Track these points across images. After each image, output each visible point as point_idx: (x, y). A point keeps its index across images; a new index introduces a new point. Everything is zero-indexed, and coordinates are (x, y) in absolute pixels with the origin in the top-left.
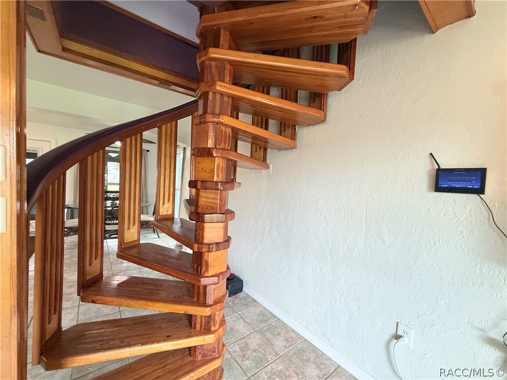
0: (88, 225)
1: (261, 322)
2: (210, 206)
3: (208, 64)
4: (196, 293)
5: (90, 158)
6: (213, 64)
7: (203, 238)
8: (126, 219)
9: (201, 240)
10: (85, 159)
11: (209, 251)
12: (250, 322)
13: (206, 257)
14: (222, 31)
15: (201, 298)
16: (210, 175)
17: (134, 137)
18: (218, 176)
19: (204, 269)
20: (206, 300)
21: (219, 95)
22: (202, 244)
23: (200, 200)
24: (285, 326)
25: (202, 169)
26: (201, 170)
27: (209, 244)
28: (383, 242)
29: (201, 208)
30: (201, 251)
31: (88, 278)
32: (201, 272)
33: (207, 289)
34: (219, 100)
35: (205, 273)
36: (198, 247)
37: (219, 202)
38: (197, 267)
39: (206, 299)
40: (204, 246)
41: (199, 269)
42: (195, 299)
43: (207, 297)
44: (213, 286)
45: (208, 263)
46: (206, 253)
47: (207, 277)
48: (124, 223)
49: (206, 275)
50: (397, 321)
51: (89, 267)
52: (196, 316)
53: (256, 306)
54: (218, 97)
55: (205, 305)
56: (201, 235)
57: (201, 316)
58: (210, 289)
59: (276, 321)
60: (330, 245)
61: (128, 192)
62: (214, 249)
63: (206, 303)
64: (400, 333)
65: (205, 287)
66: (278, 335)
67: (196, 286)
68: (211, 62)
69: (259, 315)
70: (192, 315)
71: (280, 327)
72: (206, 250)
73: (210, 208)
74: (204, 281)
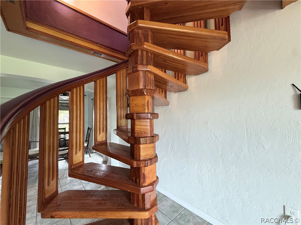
0: (47, 154)
1: (174, 212)
2: (143, 132)
3: (137, 31)
4: (136, 200)
5: (48, 102)
6: (140, 31)
7: (140, 156)
8: (74, 146)
9: (138, 158)
10: (44, 103)
11: (145, 166)
12: (166, 214)
13: (143, 171)
14: (145, 10)
15: (141, 204)
16: (142, 109)
17: (78, 88)
18: (148, 108)
19: (142, 181)
20: (145, 206)
21: (145, 52)
22: (139, 160)
23: (135, 128)
24: (191, 214)
25: (136, 104)
26: (136, 106)
27: (145, 160)
28: (264, 147)
29: (137, 133)
30: (139, 167)
31: (47, 196)
32: (139, 183)
33: (146, 196)
34: (145, 56)
35: (143, 183)
36: (137, 163)
37: (149, 128)
38: (136, 179)
39: (145, 204)
40: (142, 162)
41: (138, 180)
42: (136, 205)
43: (146, 202)
44: (149, 193)
45: (145, 175)
46: (143, 168)
47: (145, 186)
48: (73, 149)
49: (144, 185)
50: (283, 205)
51: (47, 187)
52: (137, 219)
53: (167, 200)
54: (145, 53)
55: (144, 209)
56: (138, 154)
57: (141, 219)
58: (147, 196)
59: (184, 210)
60: (220, 153)
61: (75, 127)
62: (149, 164)
63: (145, 208)
64: (288, 213)
65: (144, 195)
66: (189, 221)
67: (136, 195)
68: (139, 30)
69: (171, 207)
70: (134, 219)
71: (188, 214)
72: (143, 165)
73: (143, 133)
74: (143, 190)
